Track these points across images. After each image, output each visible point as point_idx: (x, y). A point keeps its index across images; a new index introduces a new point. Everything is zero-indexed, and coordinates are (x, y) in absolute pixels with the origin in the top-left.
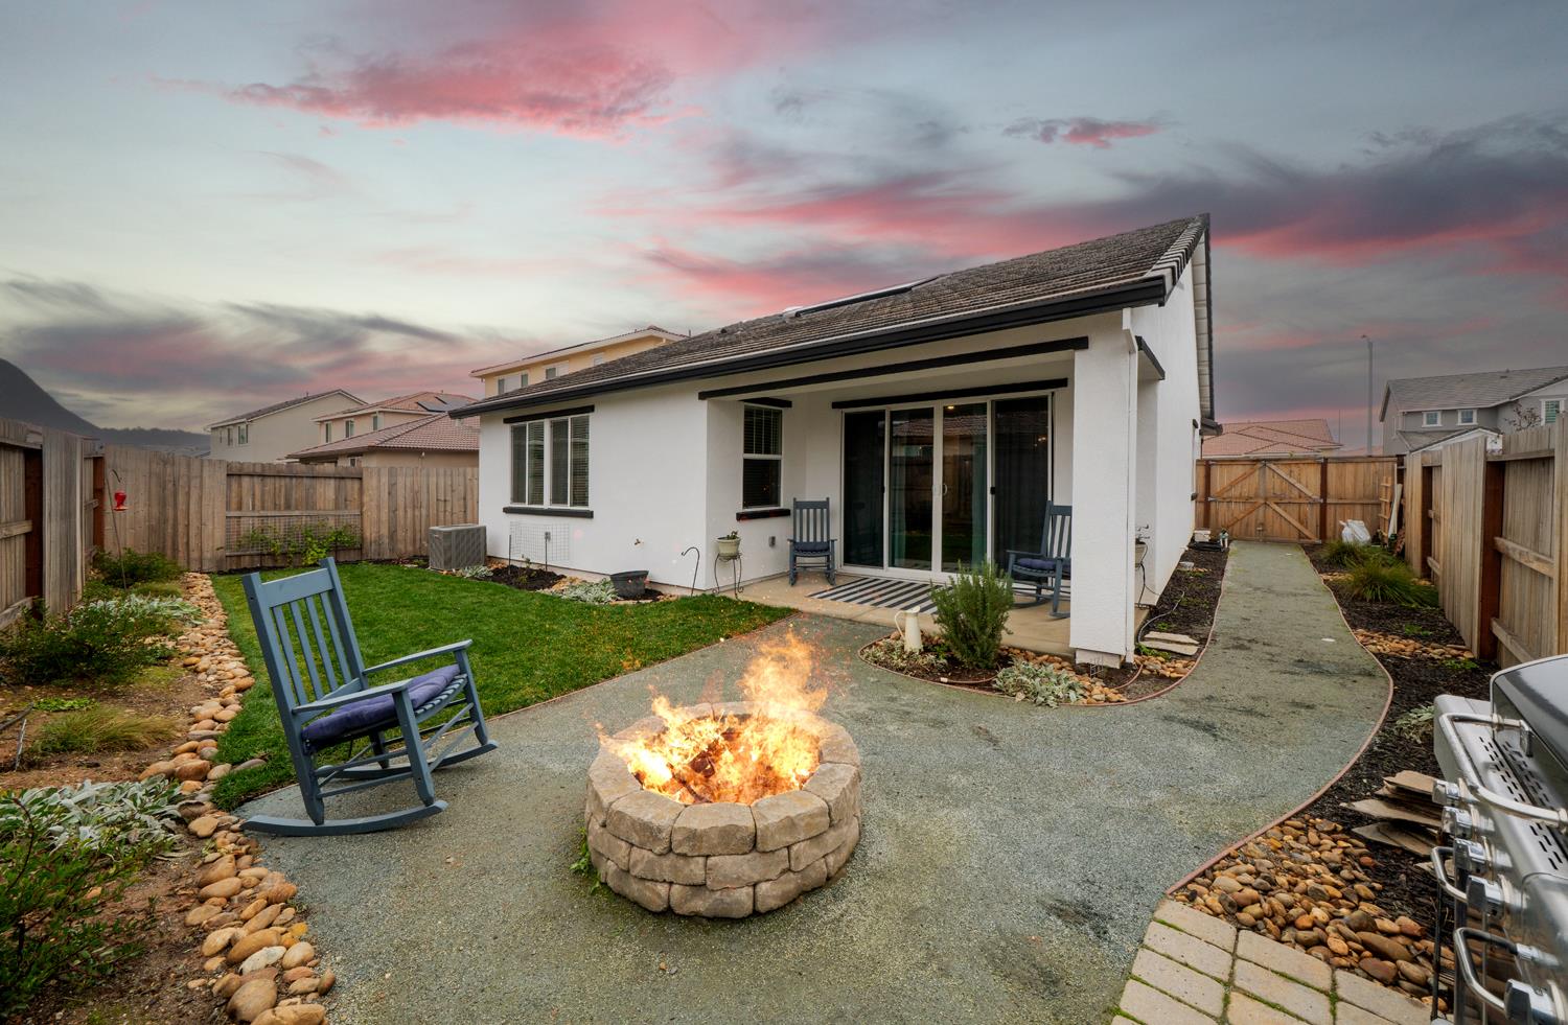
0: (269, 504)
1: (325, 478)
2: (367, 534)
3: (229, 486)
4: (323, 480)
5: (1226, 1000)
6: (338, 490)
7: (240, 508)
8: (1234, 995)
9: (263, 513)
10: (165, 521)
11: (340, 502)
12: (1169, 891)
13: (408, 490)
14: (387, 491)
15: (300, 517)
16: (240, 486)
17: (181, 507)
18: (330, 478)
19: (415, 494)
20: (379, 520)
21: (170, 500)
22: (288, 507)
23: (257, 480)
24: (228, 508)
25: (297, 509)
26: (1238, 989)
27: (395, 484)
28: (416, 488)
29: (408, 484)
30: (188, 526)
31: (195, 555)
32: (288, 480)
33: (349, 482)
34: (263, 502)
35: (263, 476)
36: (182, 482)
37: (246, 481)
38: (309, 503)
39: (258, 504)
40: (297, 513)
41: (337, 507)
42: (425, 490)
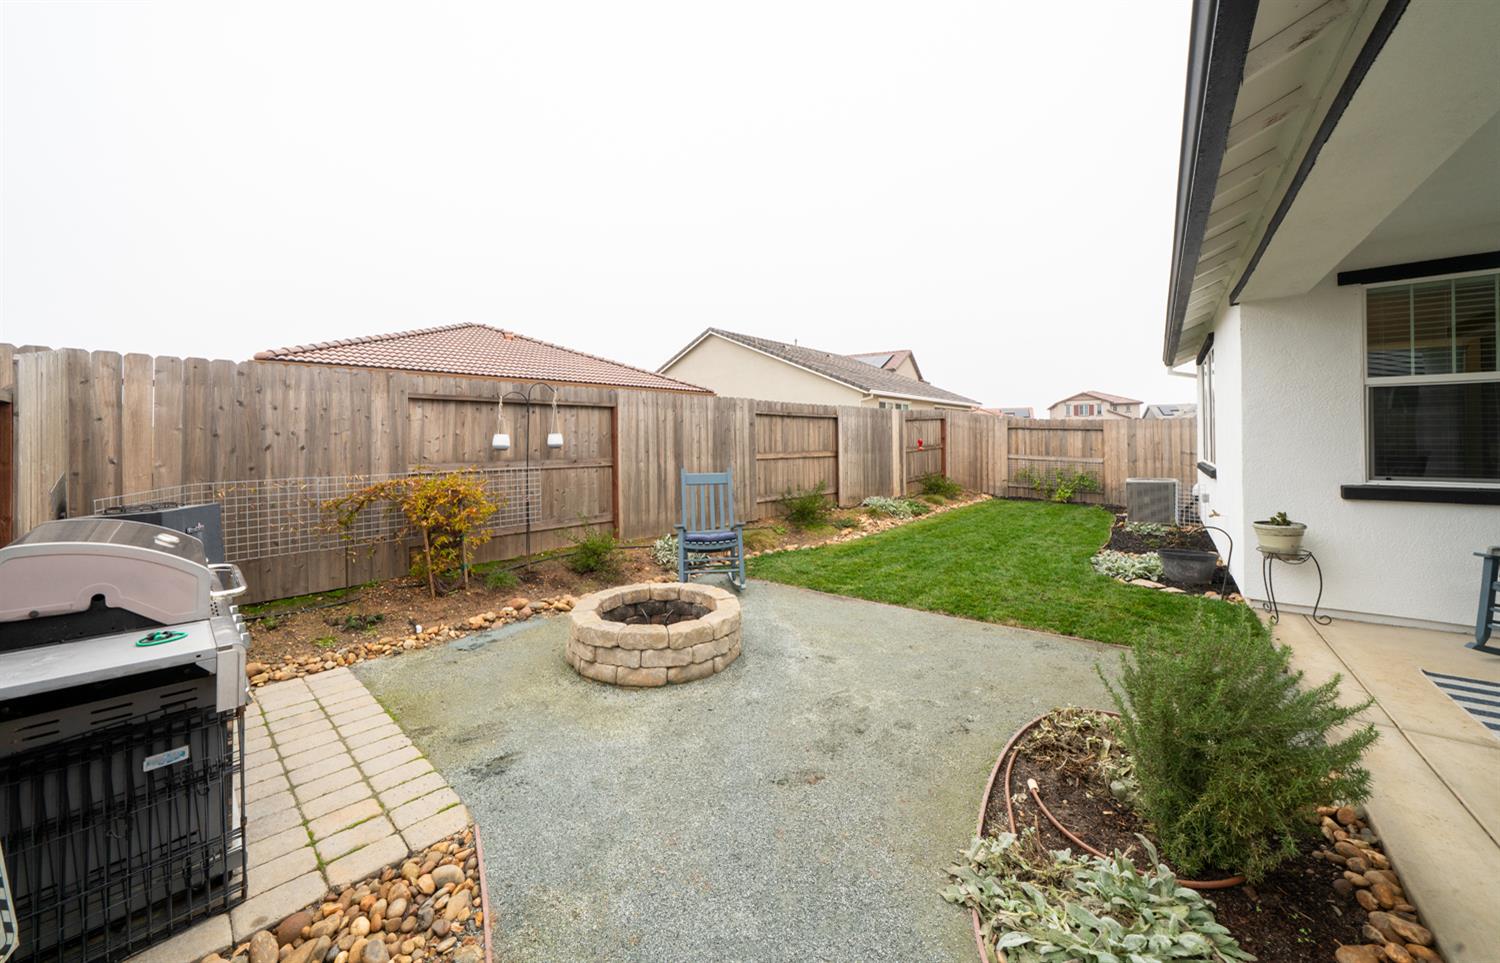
0: (1035, 450)
1: (1074, 430)
2: (1108, 481)
3: (1009, 436)
4: (1072, 432)
5: (382, 805)
6: (1084, 441)
7: (1017, 452)
8: (380, 810)
9: (1031, 457)
10: (976, 459)
11: (1088, 450)
12: (477, 827)
13: (1148, 443)
14: (1126, 442)
15: (1056, 462)
16: (1017, 436)
17: (984, 450)
18: (1078, 430)
19: (1156, 446)
20: (1119, 469)
21: (979, 445)
22: (1047, 454)
23: (1027, 432)
24: (1009, 452)
25: (1054, 455)
26: (382, 814)
27: (1134, 435)
28: (1156, 439)
29: (1148, 435)
30: (987, 463)
31: (991, 483)
32: (1047, 432)
33: (1093, 434)
34: (1031, 449)
35: (1031, 429)
36: (984, 434)
37: (1020, 432)
38: (1062, 451)
39: (1028, 451)
40: (1053, 458)
41: (1084, 456)
42: (1167, 442)
